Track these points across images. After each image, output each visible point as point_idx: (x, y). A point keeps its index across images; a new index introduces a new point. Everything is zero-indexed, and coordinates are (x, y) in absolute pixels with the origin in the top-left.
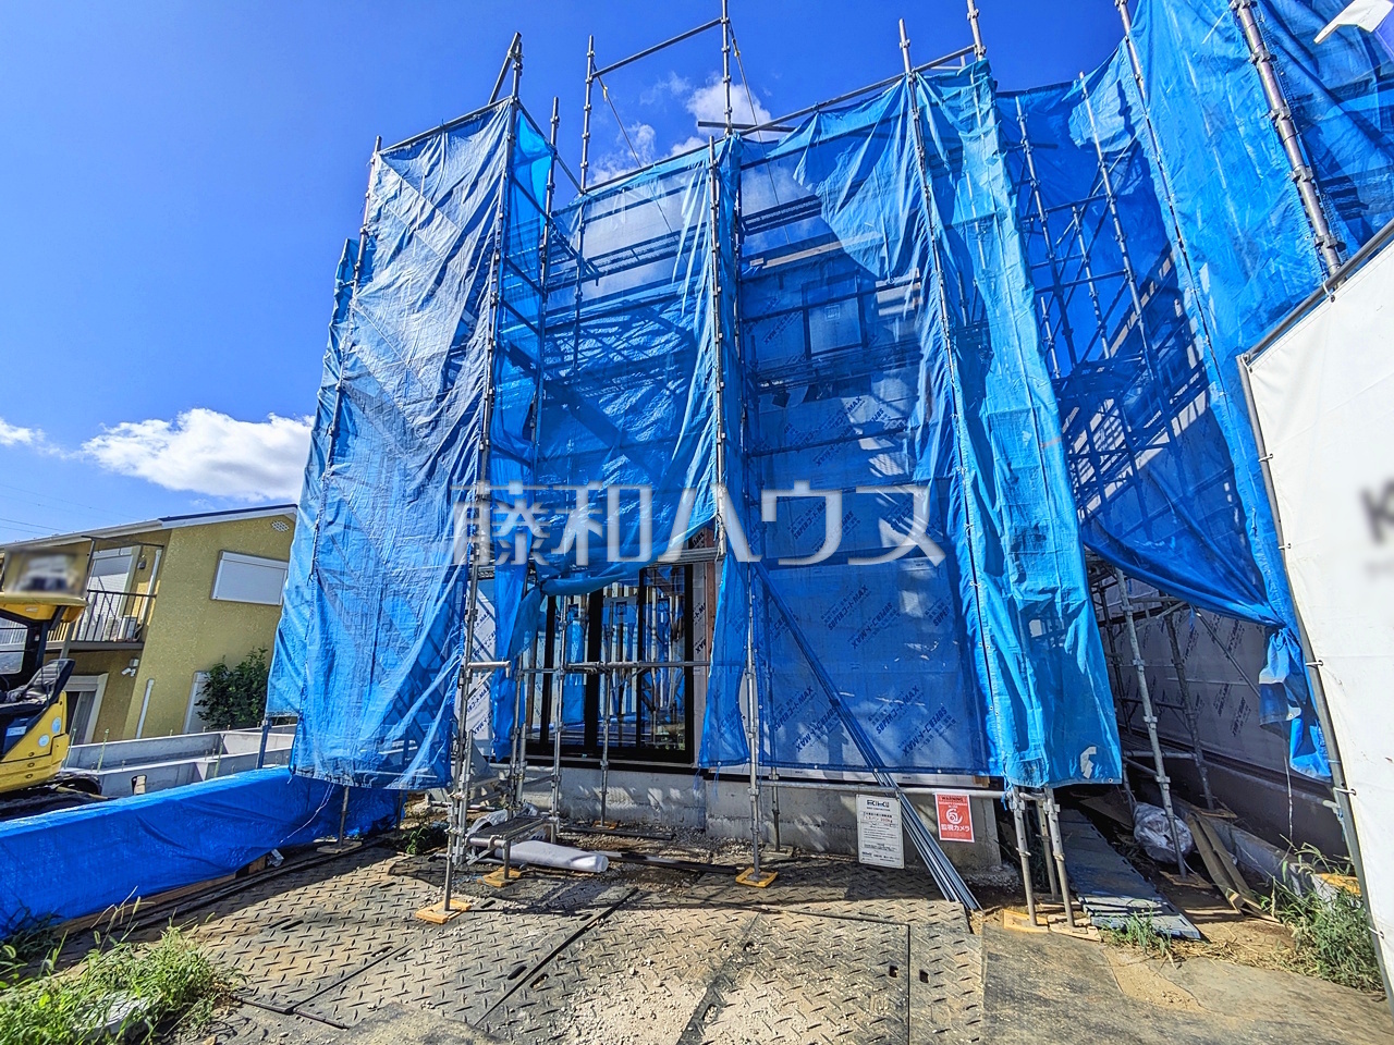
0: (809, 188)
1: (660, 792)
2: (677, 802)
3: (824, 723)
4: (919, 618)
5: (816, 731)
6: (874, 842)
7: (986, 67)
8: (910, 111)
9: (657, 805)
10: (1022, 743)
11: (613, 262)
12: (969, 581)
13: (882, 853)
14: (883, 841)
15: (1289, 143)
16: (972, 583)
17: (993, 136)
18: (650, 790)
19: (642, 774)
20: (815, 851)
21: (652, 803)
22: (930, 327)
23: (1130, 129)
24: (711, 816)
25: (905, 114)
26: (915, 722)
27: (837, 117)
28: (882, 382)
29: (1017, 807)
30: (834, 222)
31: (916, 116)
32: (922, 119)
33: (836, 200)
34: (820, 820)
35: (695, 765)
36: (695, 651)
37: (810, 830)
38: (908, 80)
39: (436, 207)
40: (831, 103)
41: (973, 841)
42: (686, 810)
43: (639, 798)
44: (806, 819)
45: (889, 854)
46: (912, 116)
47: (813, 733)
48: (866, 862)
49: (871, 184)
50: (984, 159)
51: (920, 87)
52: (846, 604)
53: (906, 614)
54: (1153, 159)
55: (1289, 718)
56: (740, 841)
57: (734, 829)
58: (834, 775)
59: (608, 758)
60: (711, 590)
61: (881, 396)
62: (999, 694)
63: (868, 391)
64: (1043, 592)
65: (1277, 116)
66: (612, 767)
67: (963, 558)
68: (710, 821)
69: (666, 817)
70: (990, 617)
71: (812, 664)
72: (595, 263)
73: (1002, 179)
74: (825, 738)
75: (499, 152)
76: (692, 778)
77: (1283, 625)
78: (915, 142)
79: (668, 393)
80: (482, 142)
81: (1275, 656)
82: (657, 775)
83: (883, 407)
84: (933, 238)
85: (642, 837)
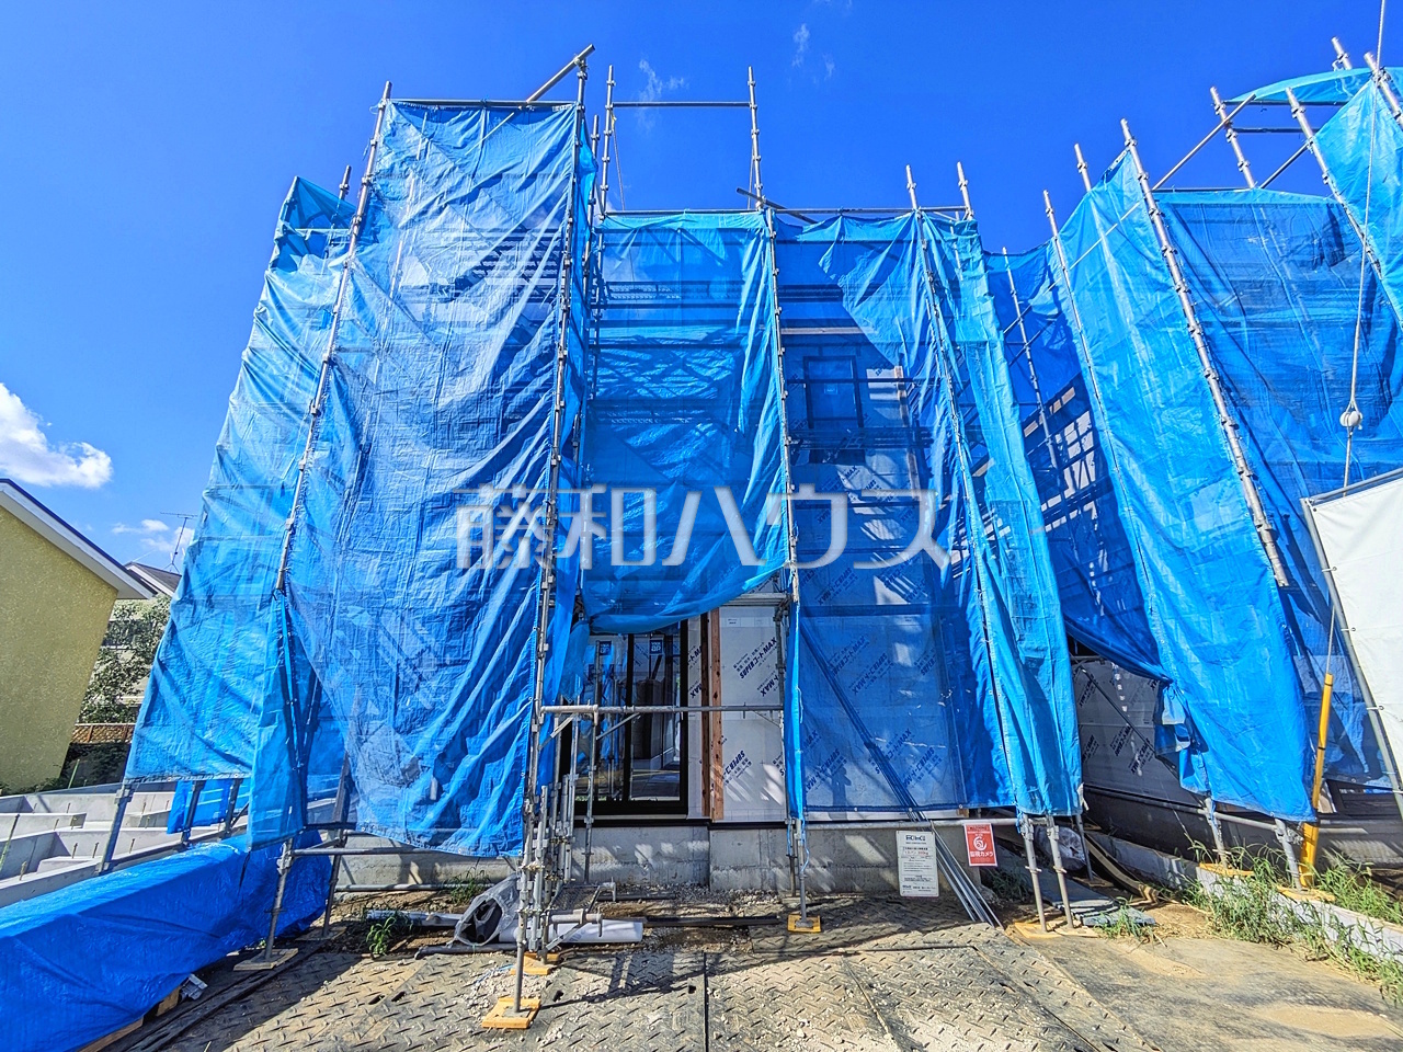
0: (833, 277)
1: (650, 847)
2: (670, 857)
4: (909, 667)
6: (913, 875)
7: (974, 226)
8: (919, 241)
9: (646, 863)
13: (920, 884)
14: (920, 874)
17: (984, 281)
18: (638, 847)
19: (628, 829)
21: (640, 861)
22: (942, 420)
24: (716, 868)
25: (915, 242)
27: (857, 225)
29: (1027, 832)
30: (854, 312)
31: (924, 246)
32: (928, 250)
33: (855, 293)
34: (826, 861)
35: (691, 816)
36: (690, 696)
38: (917, 216)
39: (479, 188)
40: (860, 211)
42: (679, 865)
43: (625, 858)
44: (814, 862)
45: (926, 885)
46: (921, 247)
47: (818, 776)
48: (906, 894)
49: (885, 290)
50: (976, 296)
51: (925, 224)
53: (899, 664)
55: (1178, 749)
56: (750, 891)
57: (739, 879)
58: (838, 815)
59: (593, 814)
60: (716, 634)
61: (874, 468)
62: (1009, 735)
63: (863, 462)
64: (1037, 650)
66: (597, 824)
67: (974, 617)
68: (714, 873)
69: (656, 875)
70: (1001, 669)
73: (991, 317)
74: (830, 780)
75: (563, 155)
76: (686, 830)
77: (1171, 681)
78: (924, 266)
79: (697, 433)
81: (1171, 703)
82: (645, 830)
83: (875, 478)
84: (942, 349)
85: (643, 899)
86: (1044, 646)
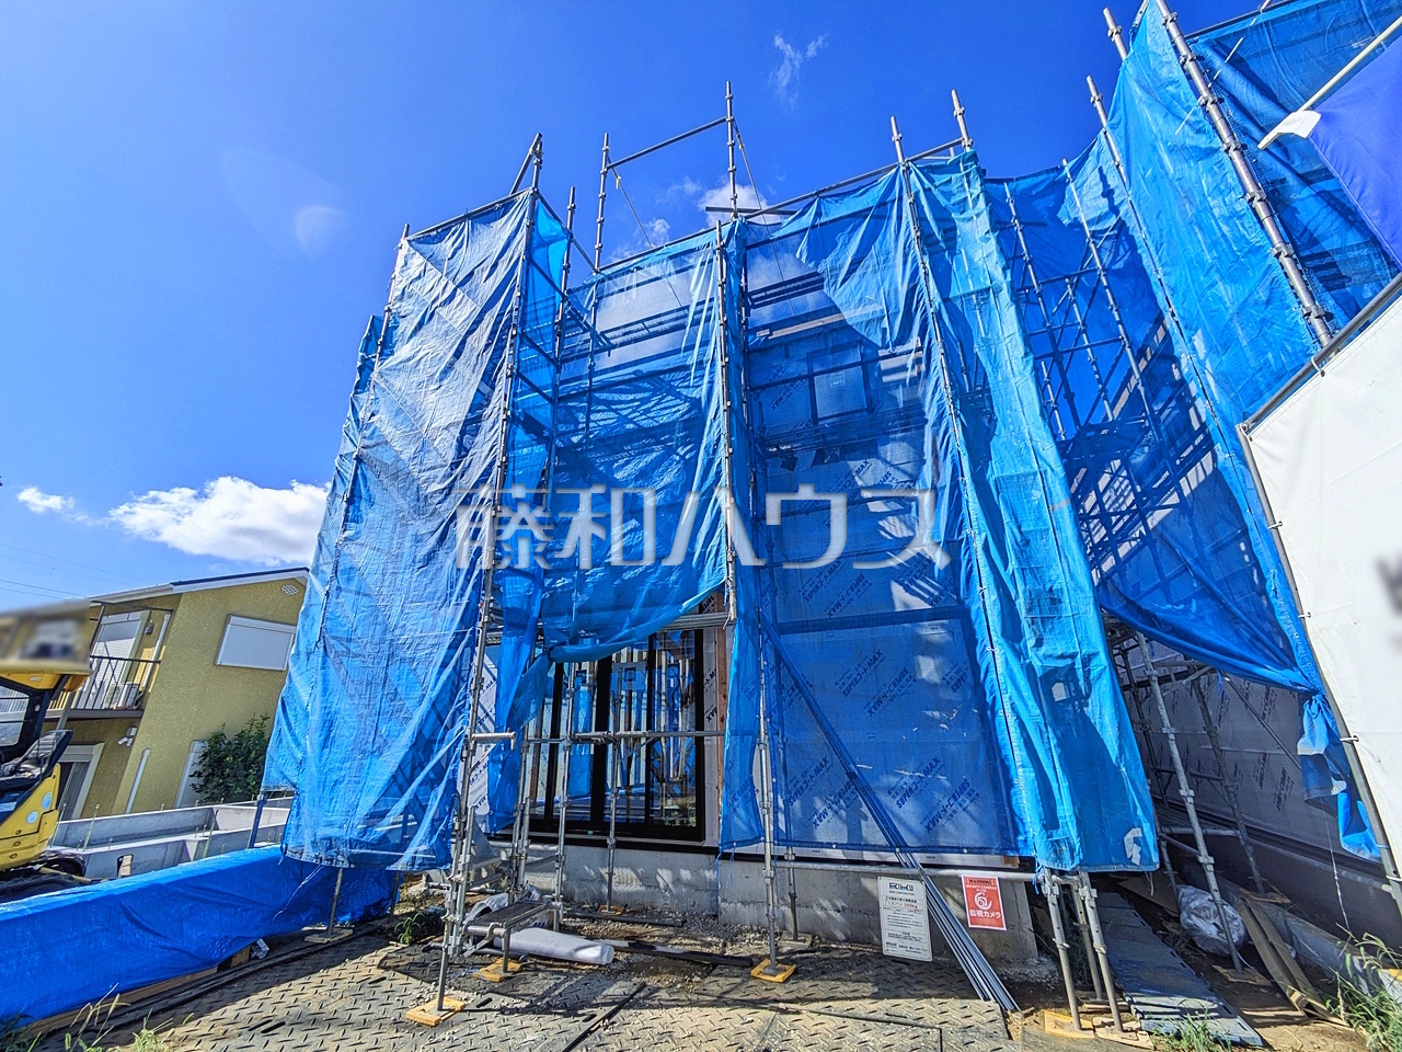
0: (811, 265)
1: (670, 872)
2: (688, 884)
3: (841, 797)
4: (936, 684)
5: (834, 806)
6: (898, 930)
7: (974, 157)
8: (905, 196)
9: (667, 888)
10: (1050, 822)
11: (625, 334)
12: (985, 646)
13: (908, 943)
14: (908, 930)
15: (1267, 223)
16: (989, 648)
17: (985, 217)
18: (660, 871)
19: (651, 853)
20: (836, 940)
21: (661, 885)
22: (934, 393)
23: (1114, 210)
24: (724, 900)
25: (901, 198)
26: (938, 796)
27: (837, 201)
28: (889, 446)
29: (1051, 891)
30: (836, 296)
31: (911, 200)
32: (916, 202)
33: (837, 276)
34: (840, 904)
35: (707, 843)
36: (706, 720)
37: (829, 916)
38: (902, 168)
39: (457, 287)
40: (830, 189)
41: (1005, 929)
42: (697, 894)
43: (648, 880)
44: (826, 904)
45: (915, 945)
46: (907, 200)
47: (830, 807)
48: (890, 953)
49: (870, 261)
50: (978, 237)
51: (913, 174)
52: (861, 670)
53: (923, 680)
54: (1139, 236)
55: (1335, 791)
56: (755, 928)
57: (749, 914)
58: (854, 855)
59: (616, 835)
60: (722, 656)
61: (888, 459)
62: (1023, 766)
63: (875, 454)
64: (1062, 657)
65: (1252, 199)
66: (619, 845)
67: (978, 622)
68: (723, 905)
69: (676, 902)
70: (1009, 683)
71: (826, 734)
72: (607, 335)
73: (995, 256)
74: (843, 813)
75: (518, 237)
76: (703, 858)
77: (1316, 692)
78: (911, 223)
79: (678, 458)
80: (503, 228)
81: (1312, 725)
82: (666, 855)
83: (890, 470)
84: (932, 310)
85: (650, 924)
86: (1072, 651)
